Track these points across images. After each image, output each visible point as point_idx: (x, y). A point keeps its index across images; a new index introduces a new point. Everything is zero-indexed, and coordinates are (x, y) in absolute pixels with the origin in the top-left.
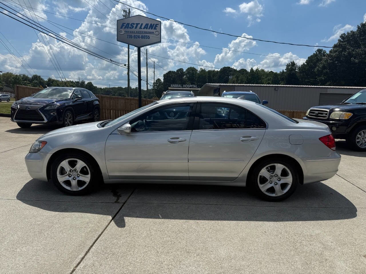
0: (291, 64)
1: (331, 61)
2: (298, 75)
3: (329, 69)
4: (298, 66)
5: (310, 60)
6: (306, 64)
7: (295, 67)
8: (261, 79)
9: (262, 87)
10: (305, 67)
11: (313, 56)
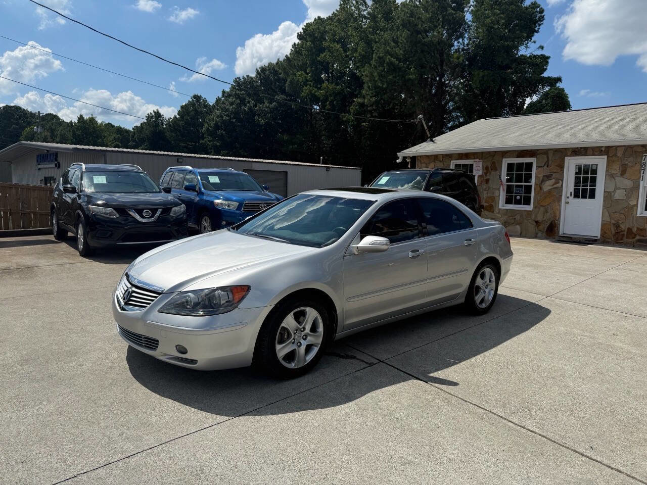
0: (155, 114)
1: (227, 118)
2: (168, 134)
3: (224, 130)
4: (166, 119)
5: (184, 110)
6: (178, 117)
7: (162, 120)
8: (101, 138)
9: (155, 157)
10: (178, 122)
11: (188, 105)
